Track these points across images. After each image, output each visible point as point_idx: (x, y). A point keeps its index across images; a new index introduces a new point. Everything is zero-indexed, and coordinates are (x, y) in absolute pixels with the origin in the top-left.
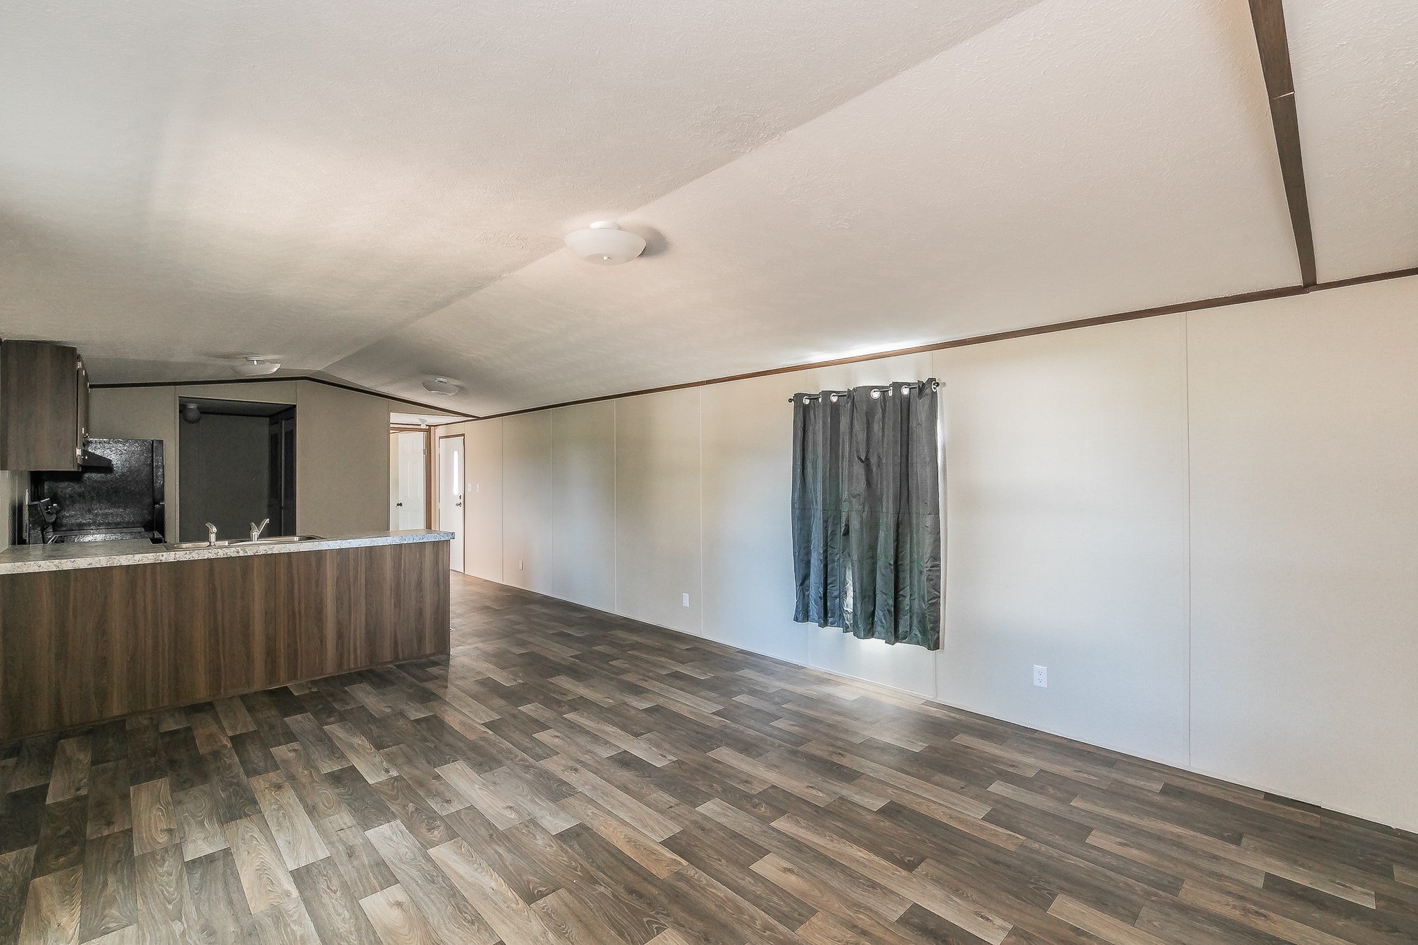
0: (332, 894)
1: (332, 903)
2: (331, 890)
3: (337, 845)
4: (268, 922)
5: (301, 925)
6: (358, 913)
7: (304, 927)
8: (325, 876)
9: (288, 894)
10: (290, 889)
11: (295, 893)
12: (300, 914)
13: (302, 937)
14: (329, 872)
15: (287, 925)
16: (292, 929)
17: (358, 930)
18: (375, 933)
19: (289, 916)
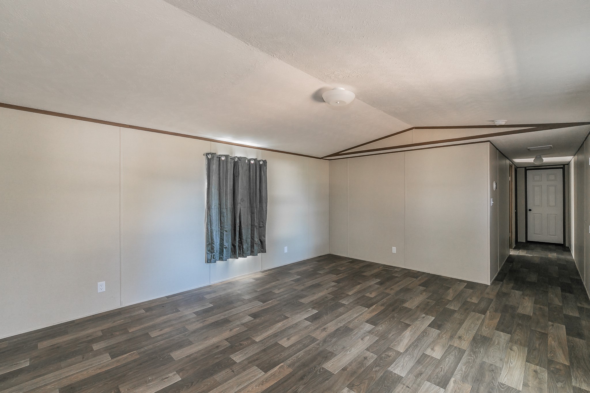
0: (443, 368)
1: (446, 366)
2: (442, 370)
3: (418, 382)
4: (469, 379)
5: (462, 368)
6: (444, 357)
7: (461, 367)
8: (437, 375)
9: (455, 382)
10: (452, 383)
11: (453, 379)
12: (458, 371)
13: (464, 365)
14: (434, 375)
15: (465, 372)
16: (465, 370)
17: (449, 354)
18: (447, 350)
19: (462, 374)
